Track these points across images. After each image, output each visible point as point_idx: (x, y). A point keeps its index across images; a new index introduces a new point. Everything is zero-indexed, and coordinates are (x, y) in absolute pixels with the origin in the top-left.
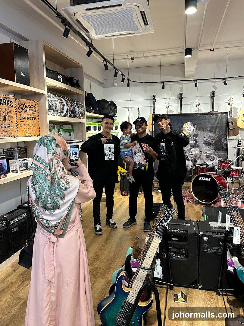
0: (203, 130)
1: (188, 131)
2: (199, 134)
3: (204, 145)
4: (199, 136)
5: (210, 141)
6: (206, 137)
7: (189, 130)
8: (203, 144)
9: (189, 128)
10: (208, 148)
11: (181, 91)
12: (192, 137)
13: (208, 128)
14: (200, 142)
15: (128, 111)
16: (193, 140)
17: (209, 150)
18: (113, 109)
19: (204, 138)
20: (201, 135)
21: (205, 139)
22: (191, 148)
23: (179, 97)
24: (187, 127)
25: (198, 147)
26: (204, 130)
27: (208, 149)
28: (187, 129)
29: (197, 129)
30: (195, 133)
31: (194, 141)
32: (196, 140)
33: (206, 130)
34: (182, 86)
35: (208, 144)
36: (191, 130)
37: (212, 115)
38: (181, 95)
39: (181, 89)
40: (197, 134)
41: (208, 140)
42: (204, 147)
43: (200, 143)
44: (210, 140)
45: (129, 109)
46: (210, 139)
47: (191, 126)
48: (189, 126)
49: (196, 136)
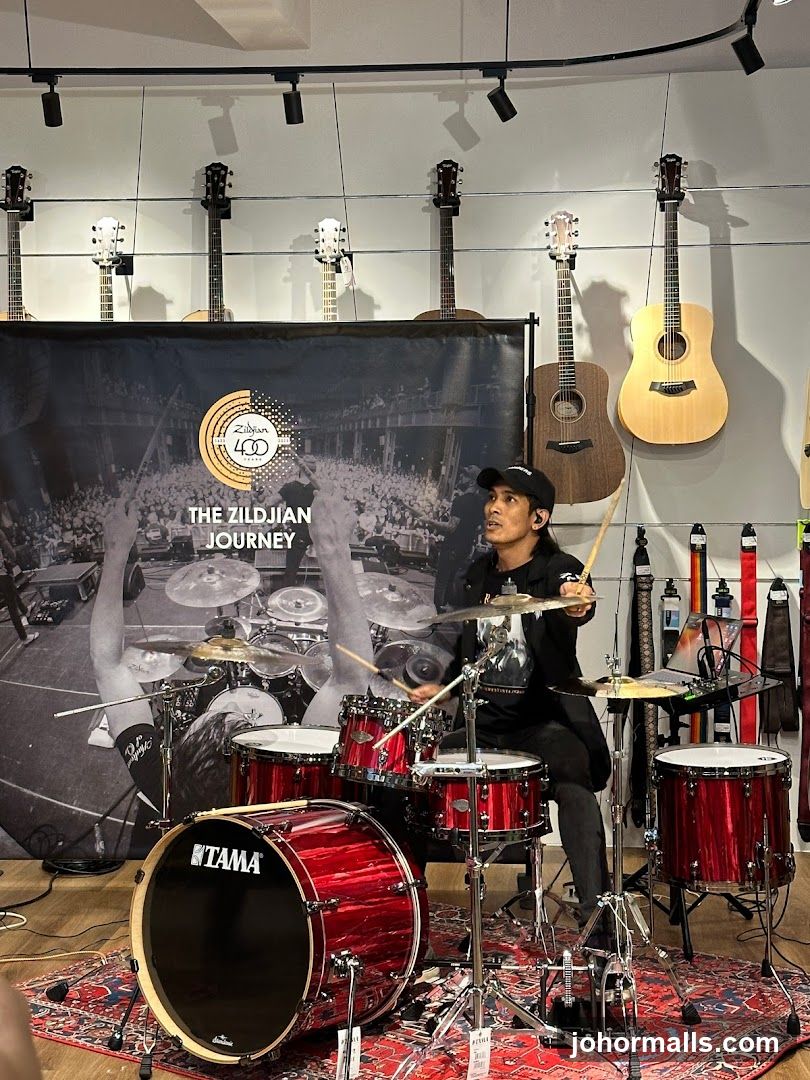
0: (347, 454)
1: (237, 457)
2: (319, 481)
3: (358, 566)
4: (320, 496)
5: (402, 537)
6: (372, 509)
7: (248, 447)
8: (354, 556)
9: (247, 436)
10: (392, 589)
11: (219, 152)
12: (270, 501)
13: (382, 439)
14: (329, 548)
16: (279, 528)
17: (401, 608)
19: (361, 511)
20: (339, 492)
21: (368, 522)
22: (264, 593)
23: (202, 194)
24: (232, 427)
25: (315, 581)
26: (357, 451)
27: (392, 597)
28: (230, 440)
29: (308, 443)
30: (290, 473)
31: (289, 540)
32: (301, 529)
33: (373, 455)
34: (227, 112)
35: (384, 556)
36: (262, 447)
37: (408, 343)
38: (216, 176)
39: (222, 132)
40: (305, 481)
41: (389, 528)
42: (360, 583)
43: (333, 552)
44: (403, 531)
46: (402, 523)
47: (259, 421)
48: (244, 420)
49: (297, 495)
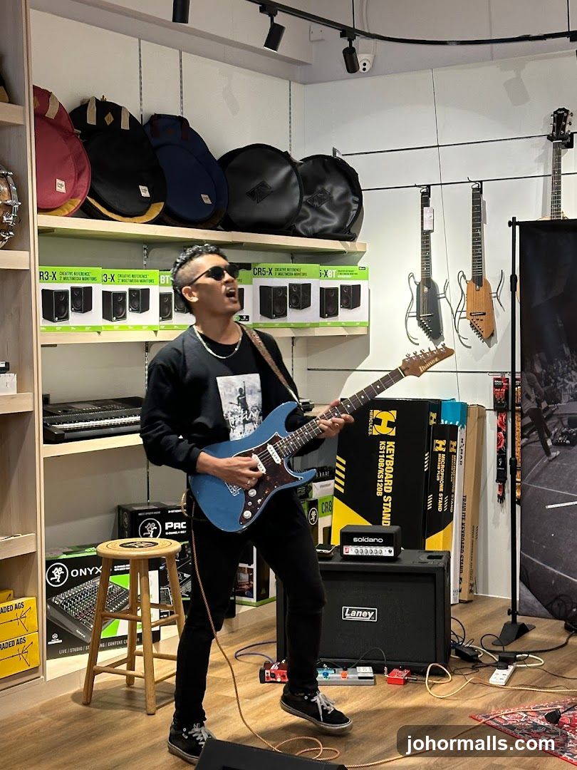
15: (425, 201)
18: (336, 196)
45: (428, 193)
